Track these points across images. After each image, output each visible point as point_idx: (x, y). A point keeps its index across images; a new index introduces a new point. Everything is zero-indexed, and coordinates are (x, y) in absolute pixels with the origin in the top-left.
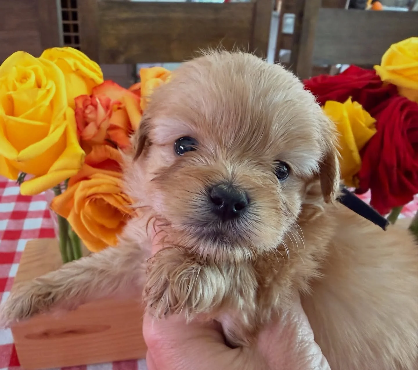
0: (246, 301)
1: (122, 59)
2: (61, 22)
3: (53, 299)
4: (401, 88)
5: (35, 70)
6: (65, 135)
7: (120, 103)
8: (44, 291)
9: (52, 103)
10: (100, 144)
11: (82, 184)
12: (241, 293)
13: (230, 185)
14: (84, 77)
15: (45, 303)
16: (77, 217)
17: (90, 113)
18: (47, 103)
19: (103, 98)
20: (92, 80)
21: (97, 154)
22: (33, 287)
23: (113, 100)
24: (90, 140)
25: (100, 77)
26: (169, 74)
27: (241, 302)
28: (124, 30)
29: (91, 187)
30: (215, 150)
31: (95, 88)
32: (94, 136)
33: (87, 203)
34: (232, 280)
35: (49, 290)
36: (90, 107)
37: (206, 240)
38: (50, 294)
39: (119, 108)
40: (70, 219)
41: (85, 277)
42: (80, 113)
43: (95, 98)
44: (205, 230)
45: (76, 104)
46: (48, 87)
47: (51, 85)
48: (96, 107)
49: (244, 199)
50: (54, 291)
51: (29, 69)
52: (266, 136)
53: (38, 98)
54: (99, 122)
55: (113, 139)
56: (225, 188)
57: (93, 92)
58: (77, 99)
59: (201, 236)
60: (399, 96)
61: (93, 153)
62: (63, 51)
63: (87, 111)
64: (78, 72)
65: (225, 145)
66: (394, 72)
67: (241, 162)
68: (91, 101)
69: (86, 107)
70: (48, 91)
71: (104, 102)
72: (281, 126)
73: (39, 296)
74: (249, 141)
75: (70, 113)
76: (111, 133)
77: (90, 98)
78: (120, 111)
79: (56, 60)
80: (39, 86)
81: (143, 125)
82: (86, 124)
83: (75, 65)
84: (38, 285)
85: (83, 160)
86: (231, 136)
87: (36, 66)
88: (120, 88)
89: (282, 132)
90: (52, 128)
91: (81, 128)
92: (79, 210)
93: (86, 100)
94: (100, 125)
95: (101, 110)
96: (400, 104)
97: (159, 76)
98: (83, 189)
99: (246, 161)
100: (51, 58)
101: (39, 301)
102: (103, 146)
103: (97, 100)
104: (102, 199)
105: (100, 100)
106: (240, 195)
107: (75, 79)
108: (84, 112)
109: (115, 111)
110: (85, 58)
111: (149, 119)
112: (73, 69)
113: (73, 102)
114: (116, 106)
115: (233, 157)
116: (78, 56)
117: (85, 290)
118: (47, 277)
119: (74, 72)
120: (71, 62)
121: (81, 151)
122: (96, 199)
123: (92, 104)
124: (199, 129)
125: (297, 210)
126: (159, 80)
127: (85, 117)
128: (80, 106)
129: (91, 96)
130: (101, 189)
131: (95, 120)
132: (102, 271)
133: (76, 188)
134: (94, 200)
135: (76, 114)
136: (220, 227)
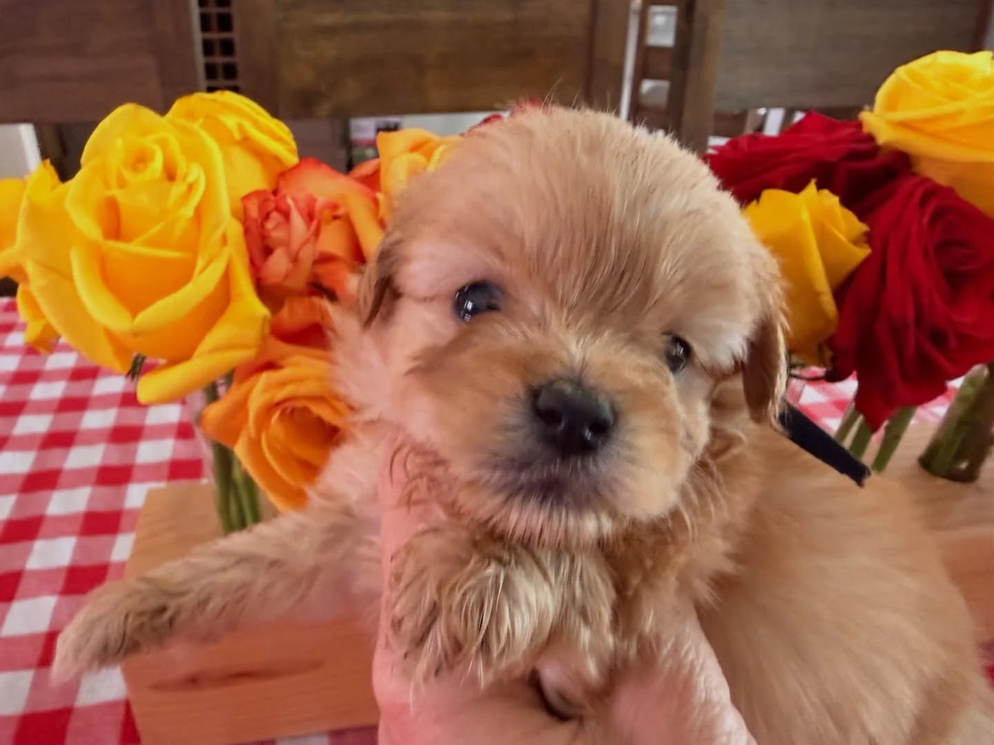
0: (596, 632)
1: (325, 108)
2: (198, 36)
3: (171, 622)
4: (918, 158)
5: (163, 144)
6: (227, 279)
7: (335, 207)
8: (153, 603)
9: (198, 212)
10: (300, 294)
11: (265, 378)
12: (584, 614)
13: (578, 383)
14: (258, 153)
15: (154, 630)
16: (255, 445)
17: (275, 229)
18: (189, 211)
19: (301, 196)
20: (277, 159)
21: (296, 314)
22: (129, 596)
23: (321, 200)
24: (277, 286)
25: (292, 152)
26: (438, 145)
27: (585, 635)
28: (328, 50)
29: (283, 384)
30: (543, 308)
31: (281, 175)
32: (287, 276)
33: (275, 417)
34: (566, 590)
35: (162, 601)
36: (275, 216)
37: (525, 499)
38: (163, 609)
39: (335, 218)
40: (240, 451)
41: (237, 575)
42: (254, 228)
43: (285, 196)
44: (524, 477)
45: (245, 210)
46: (191, 179)
47: (195, 173)
48: (286, 215)
49: (607, 413)
50: (173, 605)
51: (149, 142)
52: (647, 285)
53: (171, 202)
54: (295, 246)
55: (326, 283)
56: (568, 389)
57: (277, 184)
58: (246, 198)
59: (515, 492)
60: (914, 174)
61: (285, 313)
62: (214, 101)
63: (270, 225)
64: (246, 143)
65: (562, 300)
66: (904, 125)
67: (597, 334)
68: (276, 201)
69: (267, 217)
70: (191, 187)
71: (302, 205)
72: (678, 262)
73: (141, 614)
74: (614, 293)
75: (234, 229)
76: (321, 270)
77: (272, 198)
78: (337, 223)
79: (201, 121)
80: (170, 175)
81: (384, 255)
82: (268, 251)
83: (241, 128)
84: (138, 592)
85: (267, 330)
86: (575, 281)
87: (163, 134)
88: (333, 173)
89: (679, 276)
90: (200, 263)
91: (258, 261)
92: (259, 430)
93: (266, 200)
94: (297, 254)
95: (298, 221)
96: (919, 193)
97: (416, 148)
98: (266, 389)
99: (607, 334)
100: (191, 115)
101: (142, 625)
102: (307, 300)
103: (290, 201)
104: (305, 410)
105: (294, 200)
106: (598, 406)
107: (242, 159)
108: (262, 226)
109: (327, 223)
110: (258, 113)
111: (398, 242)
112: (237, 136)
113: (239, 205)
114: (327, 213)
115: (579, 325)
116: (247, 109)
117: (238, 601)
118: (158, 572)
119: (239, 143)
120: (231, 122)
121: (261, 310)
122: (293, 410)
123: (277, 209)
124: (508, 267)
125: (703, 437)
126: (417, 157)
127: (264, 237)
128: (254, 212)
129: (275, 192)
130: (302, 389)
131: (286, 244)
132: (274, 564)
133: (253, 387)
134: (288, 411)
135: (247, 231)
136: (556, 469)
